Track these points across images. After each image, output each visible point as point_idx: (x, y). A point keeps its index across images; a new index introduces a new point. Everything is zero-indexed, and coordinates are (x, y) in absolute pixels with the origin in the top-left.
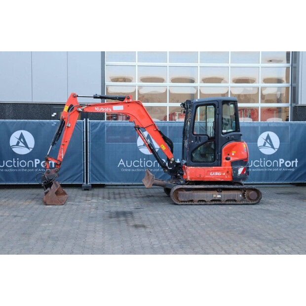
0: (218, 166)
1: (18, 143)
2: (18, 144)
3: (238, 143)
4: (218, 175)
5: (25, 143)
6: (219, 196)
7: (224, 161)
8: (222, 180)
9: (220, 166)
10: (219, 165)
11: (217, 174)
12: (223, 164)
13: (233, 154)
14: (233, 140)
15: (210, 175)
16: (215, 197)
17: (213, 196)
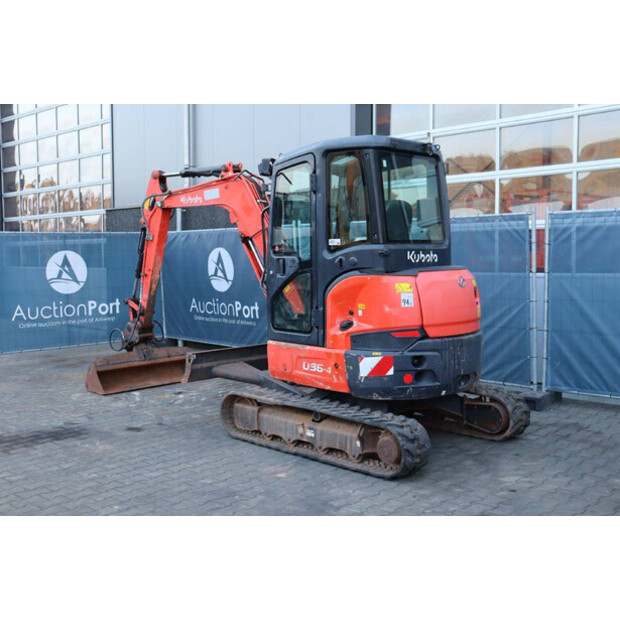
0: (318, 346)
1: (60, 273)
2: (59, 276)
3: (369, 277)
4: (316, 373)
5: (71, 273)
6: (310, 434)
7: (334, 331)
8: (328, 388)
9: (323, 346)
10: (321, 343)
11: (317, 367)
12: (329, 342)
13: (360, 313)
14: (354, 268)
15: (302, 369)
16: (302, 435)
17: (297, 432)
